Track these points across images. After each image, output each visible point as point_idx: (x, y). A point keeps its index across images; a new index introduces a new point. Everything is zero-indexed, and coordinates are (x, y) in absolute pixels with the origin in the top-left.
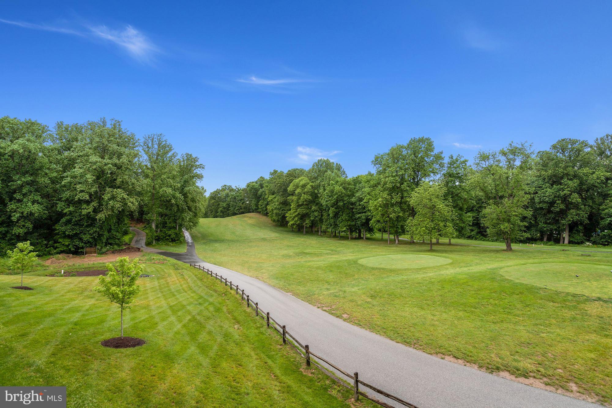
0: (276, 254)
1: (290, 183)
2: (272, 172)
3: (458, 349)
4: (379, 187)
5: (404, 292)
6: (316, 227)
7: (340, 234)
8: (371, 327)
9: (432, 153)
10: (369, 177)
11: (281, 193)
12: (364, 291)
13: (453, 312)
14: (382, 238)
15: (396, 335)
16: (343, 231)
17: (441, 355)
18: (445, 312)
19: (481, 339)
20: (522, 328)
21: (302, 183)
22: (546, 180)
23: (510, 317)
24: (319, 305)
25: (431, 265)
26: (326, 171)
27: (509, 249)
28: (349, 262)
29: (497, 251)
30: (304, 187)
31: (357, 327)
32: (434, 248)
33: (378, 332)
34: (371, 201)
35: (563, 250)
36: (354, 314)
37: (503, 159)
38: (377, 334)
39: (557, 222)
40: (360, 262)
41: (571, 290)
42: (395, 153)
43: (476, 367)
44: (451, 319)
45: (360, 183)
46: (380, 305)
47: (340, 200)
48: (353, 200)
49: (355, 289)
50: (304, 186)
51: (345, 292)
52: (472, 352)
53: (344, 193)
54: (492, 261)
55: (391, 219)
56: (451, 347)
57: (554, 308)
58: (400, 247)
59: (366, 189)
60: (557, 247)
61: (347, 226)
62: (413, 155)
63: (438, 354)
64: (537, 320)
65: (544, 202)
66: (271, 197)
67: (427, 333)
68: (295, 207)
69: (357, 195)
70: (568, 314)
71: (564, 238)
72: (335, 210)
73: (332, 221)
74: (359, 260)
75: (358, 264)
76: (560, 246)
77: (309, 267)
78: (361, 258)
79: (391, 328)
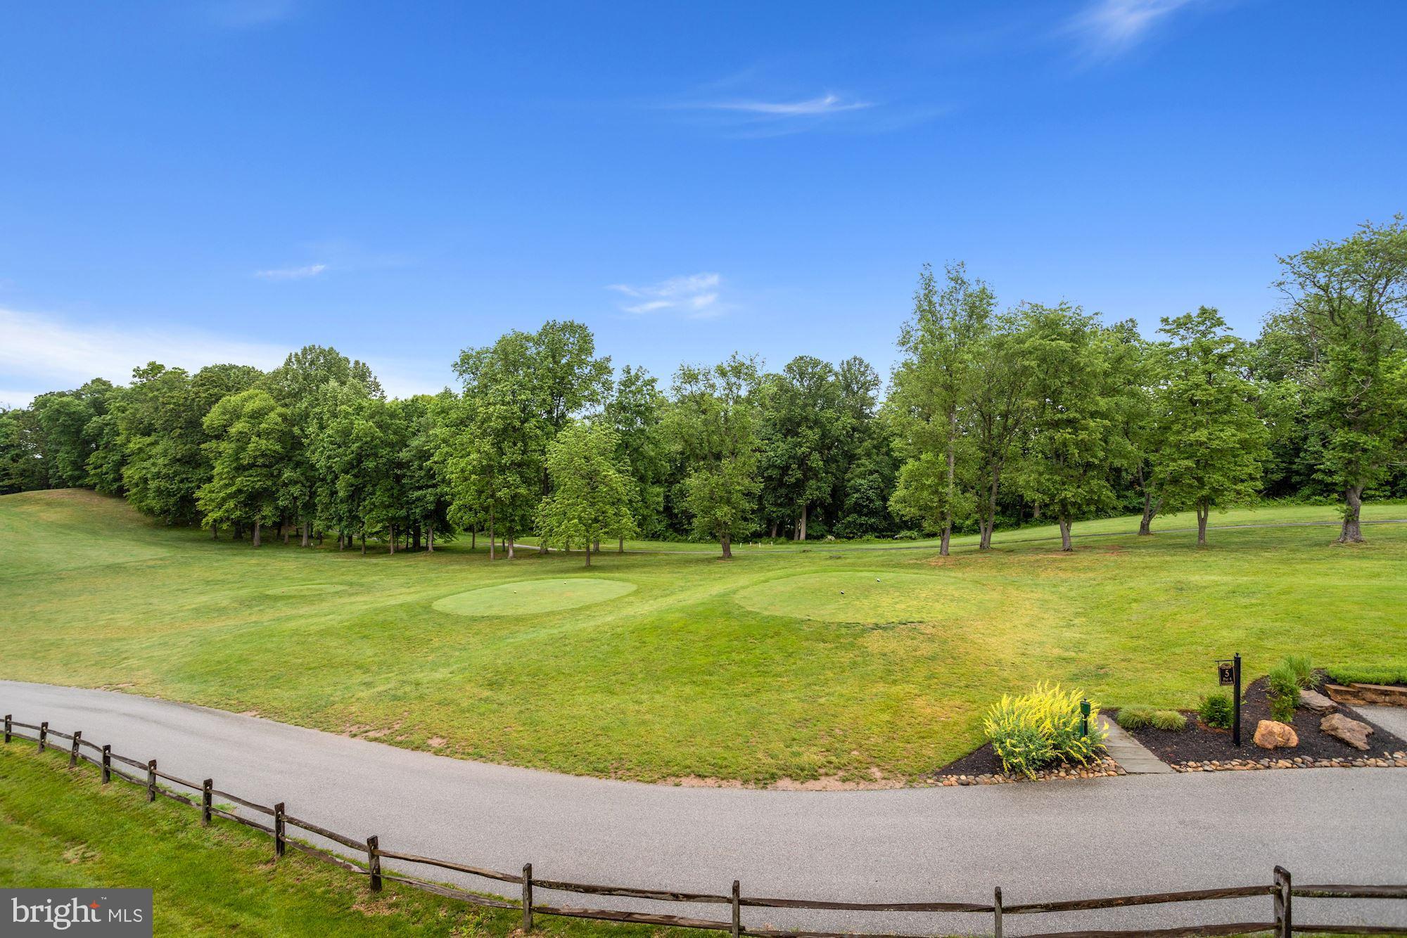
0: (169, 608)
1: (211, 404)
2: (144, 367)
3: (701, 760)
4: (472, 426)
5: (564, 664)
6: (290, 524)
7: (364, 541)
8: (510, 754)
9: (589, 359)
10: (447, 403)
11: (179, 431)
12: (467, 674)
13: (673, 689)
14: (473, 547)
15: (572, 760)
16: (372, 534)
17: (673, 778)
18: (658, 692)
19: (734, 731)
20: (790, 695)
21: (250, 407)
22: (778, 427)
23: (769, 680)
24: (354, 729)
25: (600, 599)
26: (325, 380)
27: (727, 555)
28: (409, 608)
29: (709, 561)
30: (257, 418)
31: (476, 762)
32: (595, 561)
33: (529, 764)
34: (450, 461)
35: (804, 551)
36: (460, 734)
37: (720, 382)
38: (527, 767)
39: (791, 501)
40: (438, 605)
41: (842, 618)
42: (509, 349)
43: (738, 783)
44: (673, 704)
45: (422, 414)
46: (517, 701)
47: (368, 456)
48: (404, 455)
49: (442, 674)
50: (257, 415)
51: (418, 684)
52: (726, 759)
53: (380, 438)
54: (705, 579)
55: (498, 501)
56: (686, 759)
57: (826, 652)
58: (519, 565)
59: (437, 431)
60: (793, 547)
61: (386, 520)
62: (550, 359)
63: (668, 778)
64: (807, 676)
65: (775, 466)
66: (136, 443)
67: (636, 742)
68: (228, 472)
69: (415, 443)
70: (846, 657)
71: (800, 531)
72: (352, 480)
73: (344, 508)
74: (435, 603)
75: (434, 611)
76: (794, 543)
77: (295, 632)
78: (439, 598)
79: (557, 748)
